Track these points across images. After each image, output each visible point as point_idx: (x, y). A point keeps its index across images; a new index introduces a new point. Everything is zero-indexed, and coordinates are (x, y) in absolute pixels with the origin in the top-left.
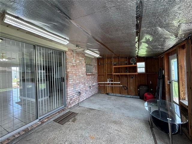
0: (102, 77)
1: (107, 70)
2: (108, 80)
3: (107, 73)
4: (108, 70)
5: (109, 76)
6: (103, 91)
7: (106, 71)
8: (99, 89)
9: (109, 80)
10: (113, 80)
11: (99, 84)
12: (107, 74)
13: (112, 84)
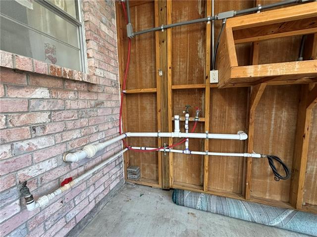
0: (143, 109)
1: (173, 68)
2: (177, 123)
3: (173, 84)
4: (177, 70)
5: (182, 102)
6: (147, 172)
7: (165, 73)
8: (129, 165)
9: (182, 124)
10: (206, 120)
11: (128, 142)
12: (174, 91)
13: (197, 144)
